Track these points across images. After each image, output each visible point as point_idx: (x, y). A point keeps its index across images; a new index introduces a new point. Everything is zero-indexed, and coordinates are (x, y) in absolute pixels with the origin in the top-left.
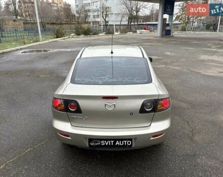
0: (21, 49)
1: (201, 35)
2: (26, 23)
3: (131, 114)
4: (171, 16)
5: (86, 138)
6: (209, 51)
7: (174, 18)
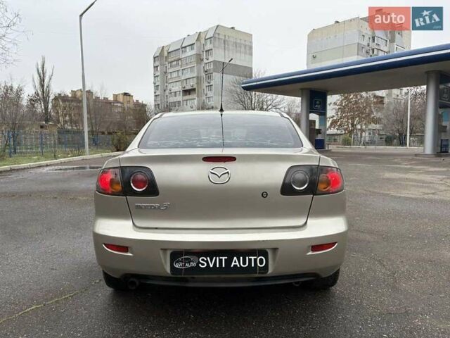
0: (47, 166)
1: (378, 150)
2: (63, 132)
3: (264, 195)
4: (323, 117)
5: (165, 250)
6: (397, 168)
7: (328, 124)
